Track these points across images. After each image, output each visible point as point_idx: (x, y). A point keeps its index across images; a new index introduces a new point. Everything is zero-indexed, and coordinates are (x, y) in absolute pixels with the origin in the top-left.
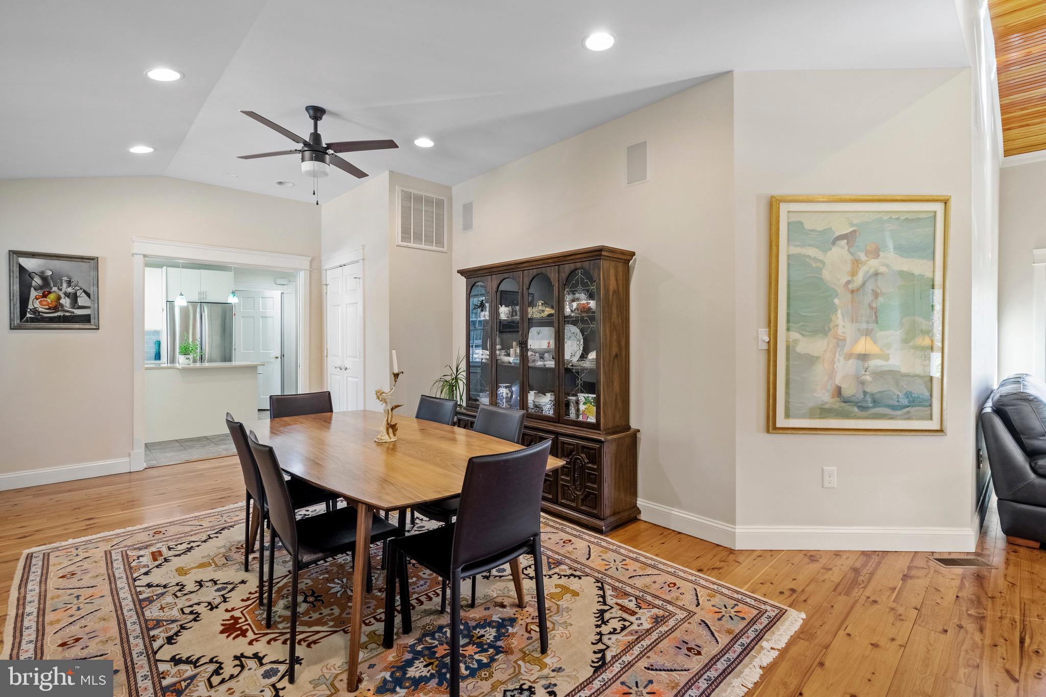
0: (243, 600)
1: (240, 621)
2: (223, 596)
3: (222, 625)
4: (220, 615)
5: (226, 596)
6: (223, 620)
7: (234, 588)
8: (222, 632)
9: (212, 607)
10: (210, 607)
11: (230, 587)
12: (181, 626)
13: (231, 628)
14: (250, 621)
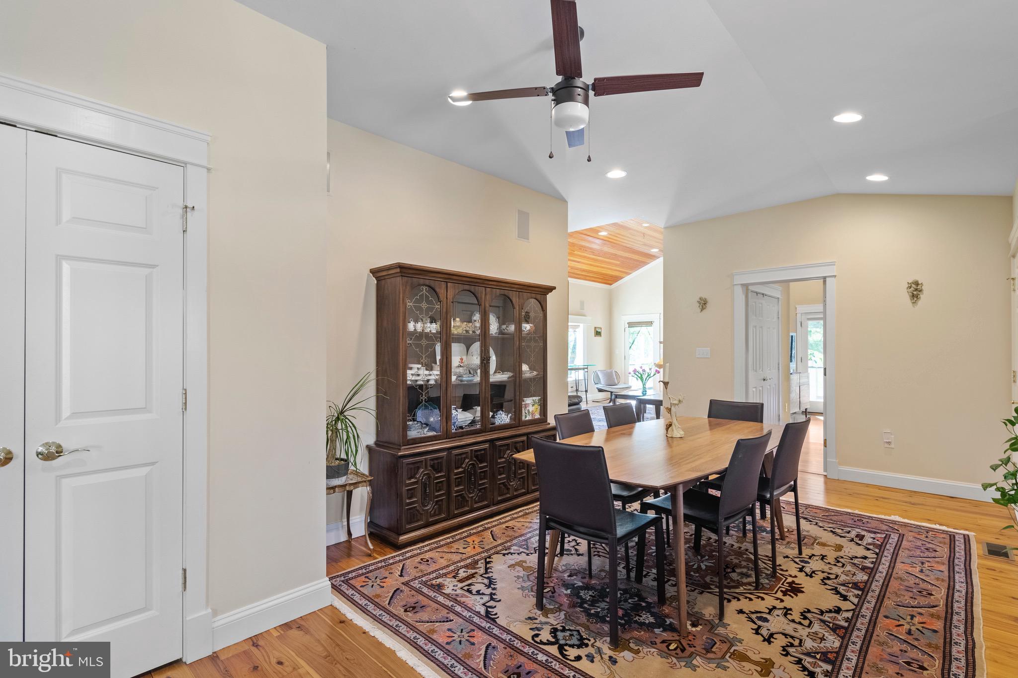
0: (763, 599)
1: (784, 589)
2: (769, 613)
3: (797, 595)
4: (789, 602)
5: (767, 611)
6: (792, 597)
7: (753, 613)
8: (803, 592)
9: (787, 611)
10: (789, 612)
11: (754, 616)
12: (822, 615)
13: (795, 589)
14: (780, 585)
